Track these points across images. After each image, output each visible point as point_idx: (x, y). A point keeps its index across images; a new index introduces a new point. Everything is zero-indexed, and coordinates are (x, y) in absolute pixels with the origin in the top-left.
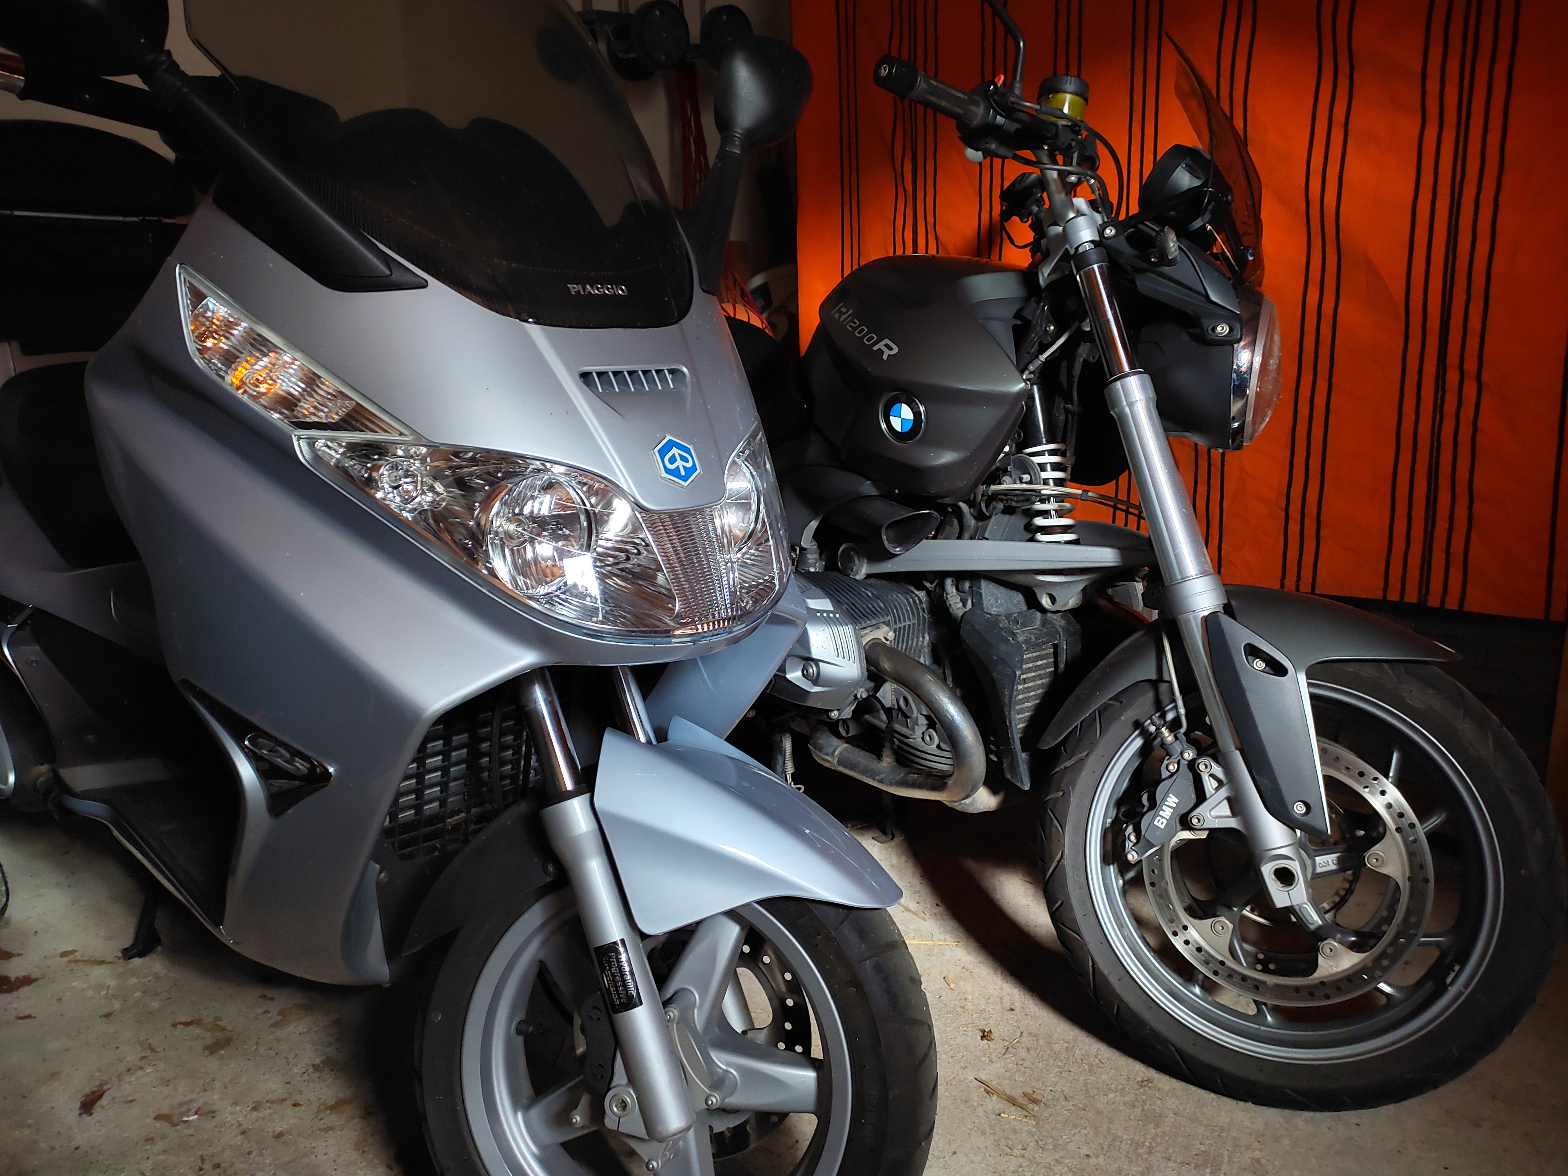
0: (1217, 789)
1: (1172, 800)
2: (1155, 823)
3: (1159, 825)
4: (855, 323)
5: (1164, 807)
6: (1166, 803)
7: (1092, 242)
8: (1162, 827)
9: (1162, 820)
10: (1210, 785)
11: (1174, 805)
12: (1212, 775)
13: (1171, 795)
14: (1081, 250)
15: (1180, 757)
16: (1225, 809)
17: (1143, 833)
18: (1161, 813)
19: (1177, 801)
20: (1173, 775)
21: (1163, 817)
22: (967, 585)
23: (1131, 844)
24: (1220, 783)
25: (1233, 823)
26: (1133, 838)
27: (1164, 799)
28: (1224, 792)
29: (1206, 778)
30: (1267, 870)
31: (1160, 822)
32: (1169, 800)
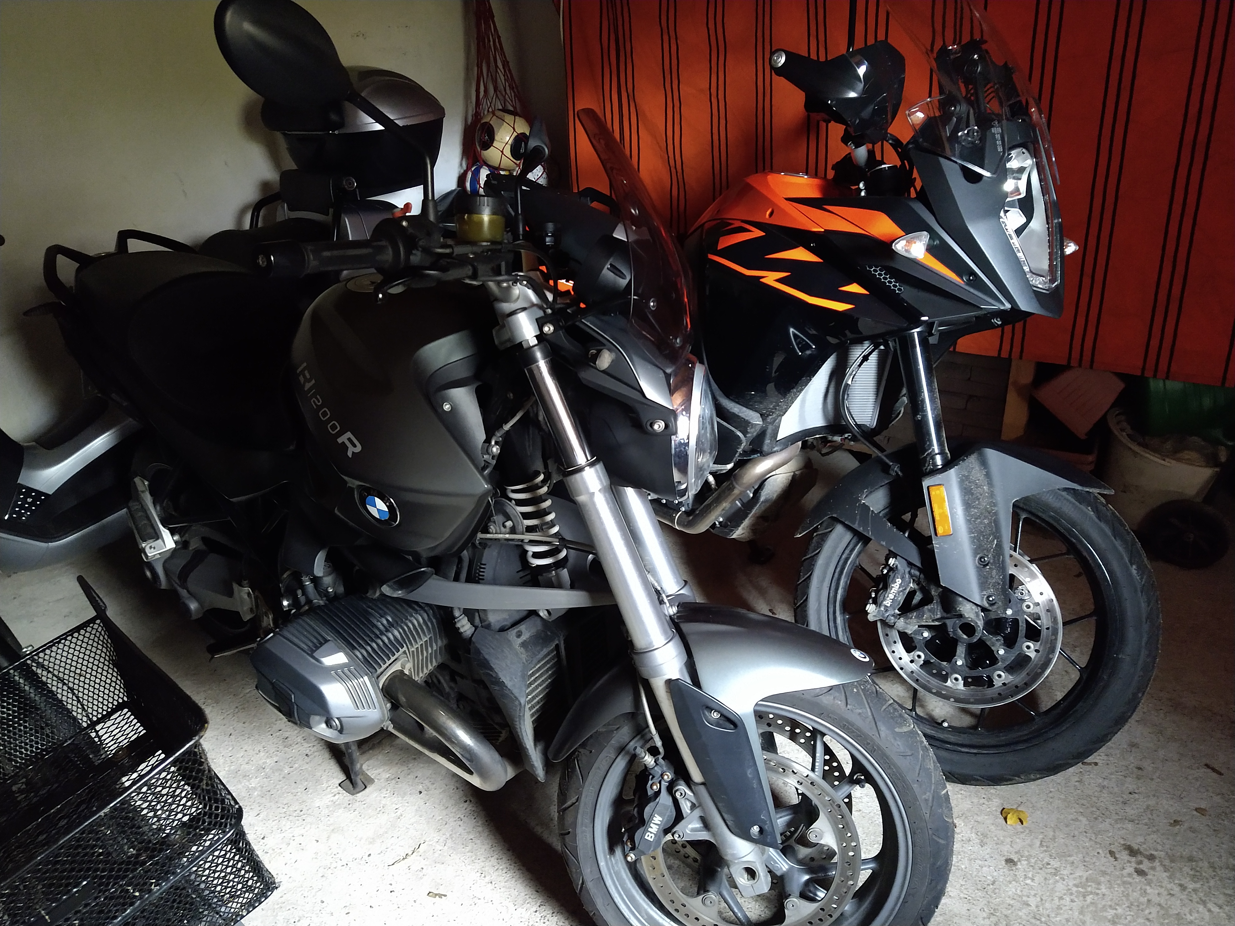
0: (691, 811)
1: (657, 819)
2: (646, 837)
3: (649, 838)
4: (319, 401)
5: (652, 825)
6: (653, 821)
7: (534, 337)
8: (652, 840)
9: (651, 835)
10: (686, 807)
11: (659, 823)
12: (686, 798)
13: (655, 815)
15: (661, 779)
16: (698, 825)
18: (650, 829)
19: (661, 819)
20: (656, 794)
21: (651, 833)
24: (693, 807)
25: (704, 835)
27: (650, 819)
28: (697, 813)
29: (681, 799)
30: (735, 870)
32: (654, 818)
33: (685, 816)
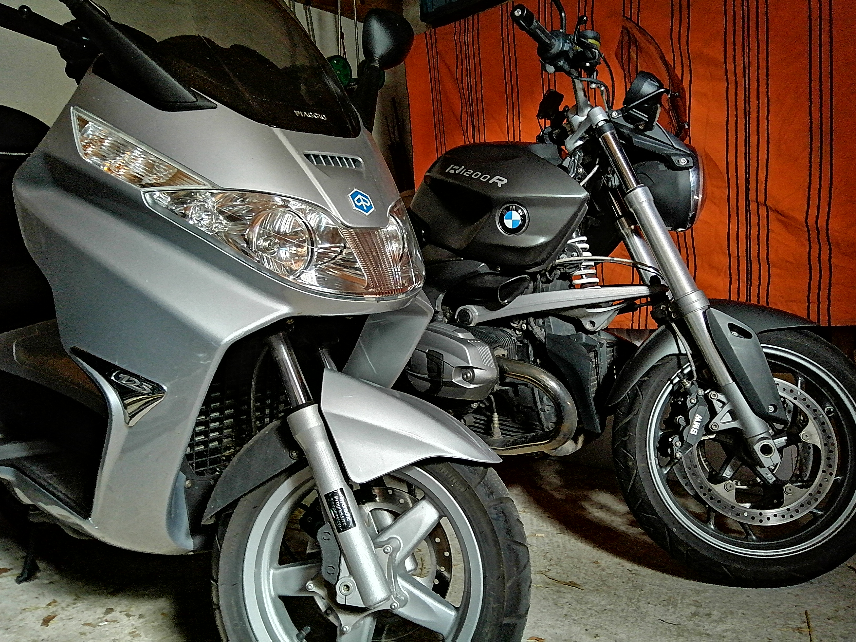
0: (722, 407)
1: (698, 418)
2: (691, 432)
3: (694, 433)
4: (470, 172)
5: (695, 423)
7: (604, 120)
8: (696, 434)
9: (695, 430)
10: (717, 405)
11: (700, 421)
12: (719, 400)
13: (697, 415)
14: (600, 125)
15: (697, 395)
16: (728, 417)
17: (685, 440)
19: (701, 418)
20: (695, 404)
21: (694, 428)
23: (678, 448)
24: (724, 404)
25: (735, 425)
26: (679, 444)
27: (694, 418)
28: (727, 408)
29: (715, 402)
30: (757, 448)
32: (696, 417)
33: (718, 412)
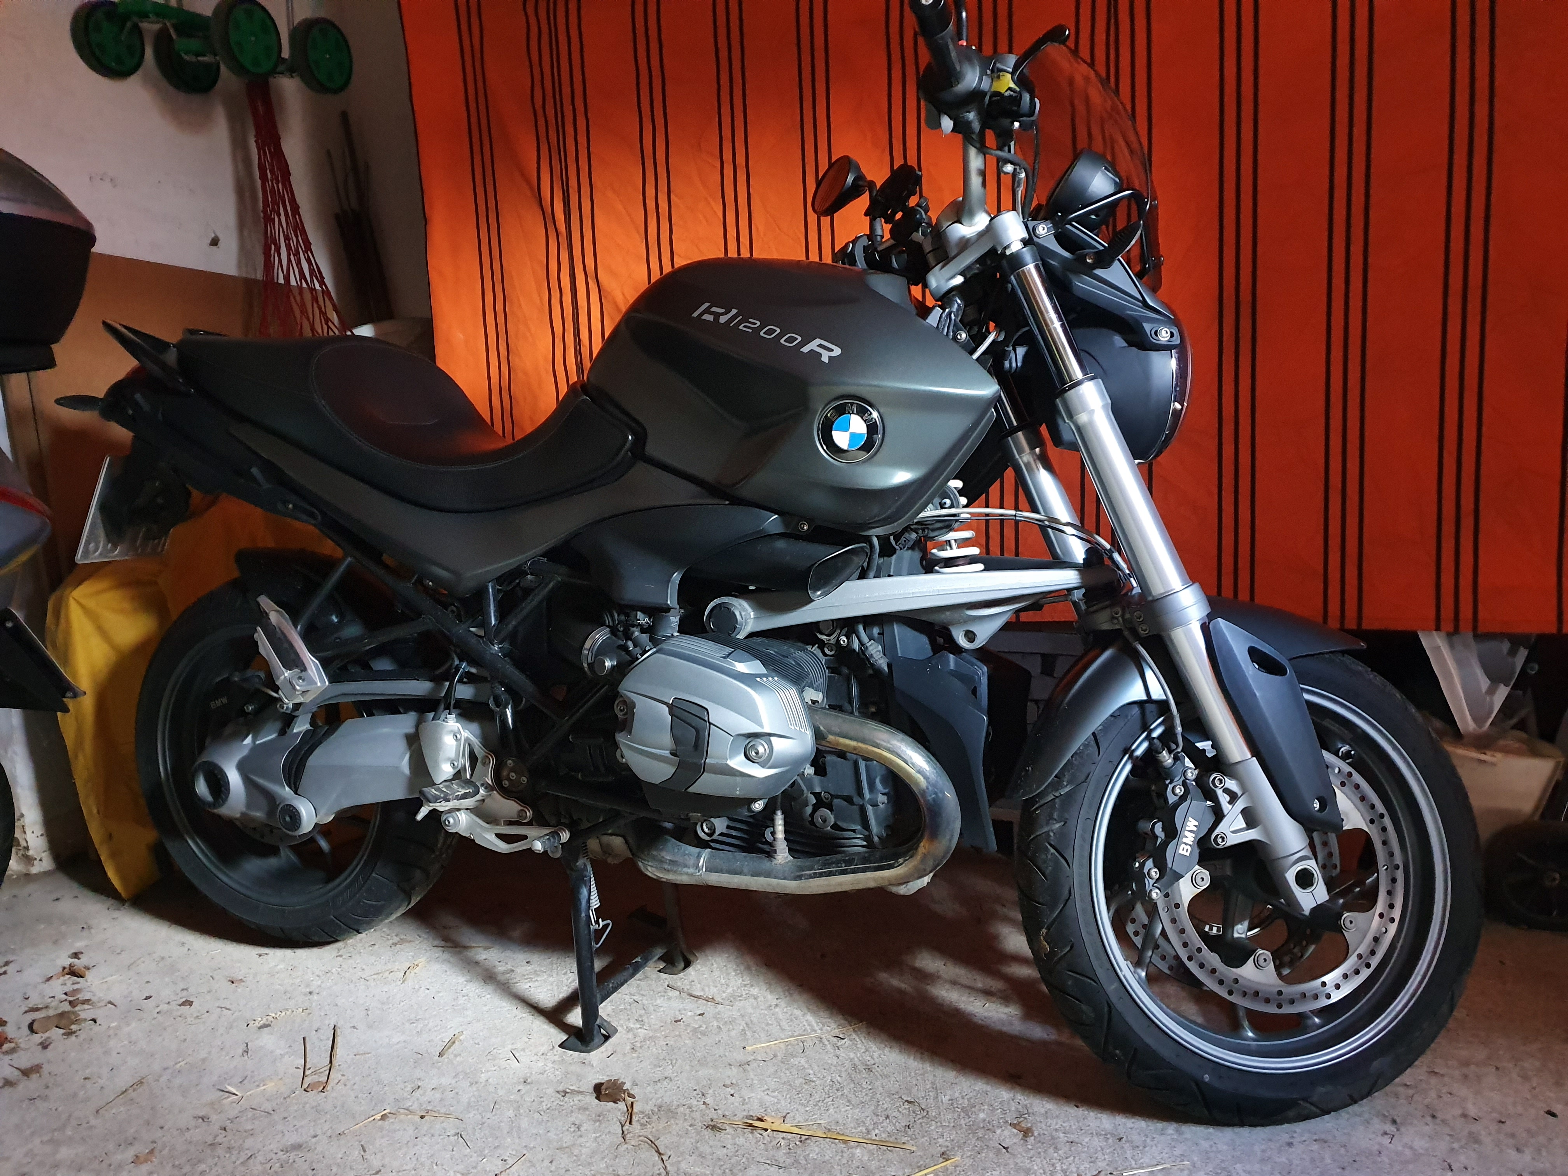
0: (1232, 803)
1: (1192, 824)
3: (1184, 853)
4: (753, 323)
5: (1187, 833)
6: (1187, 828)
7: (1021, 240)
8: (1188, 854)
9: (1184, 847)
11: (1195, 829)
12: (1227, 791)
13: (1190, 819)
14: (1013, 248)
15: (1183, 778)
16: (1241, 822)
18: (1184, 840)
19: (1197, 824)
20: (1185, 798)
21: (1186, 844)
22: (876, 631)
23: (1152, 882)
24: (1236, 797)
25: (1252, 835)
26: (1155, 873)
27: (1184, 825)
28: (1240, 804)
29: (1220, 792)
30: (1291, 876)
31: (1185, 850)
32: (1189, 823)
33: (1225, 812)
